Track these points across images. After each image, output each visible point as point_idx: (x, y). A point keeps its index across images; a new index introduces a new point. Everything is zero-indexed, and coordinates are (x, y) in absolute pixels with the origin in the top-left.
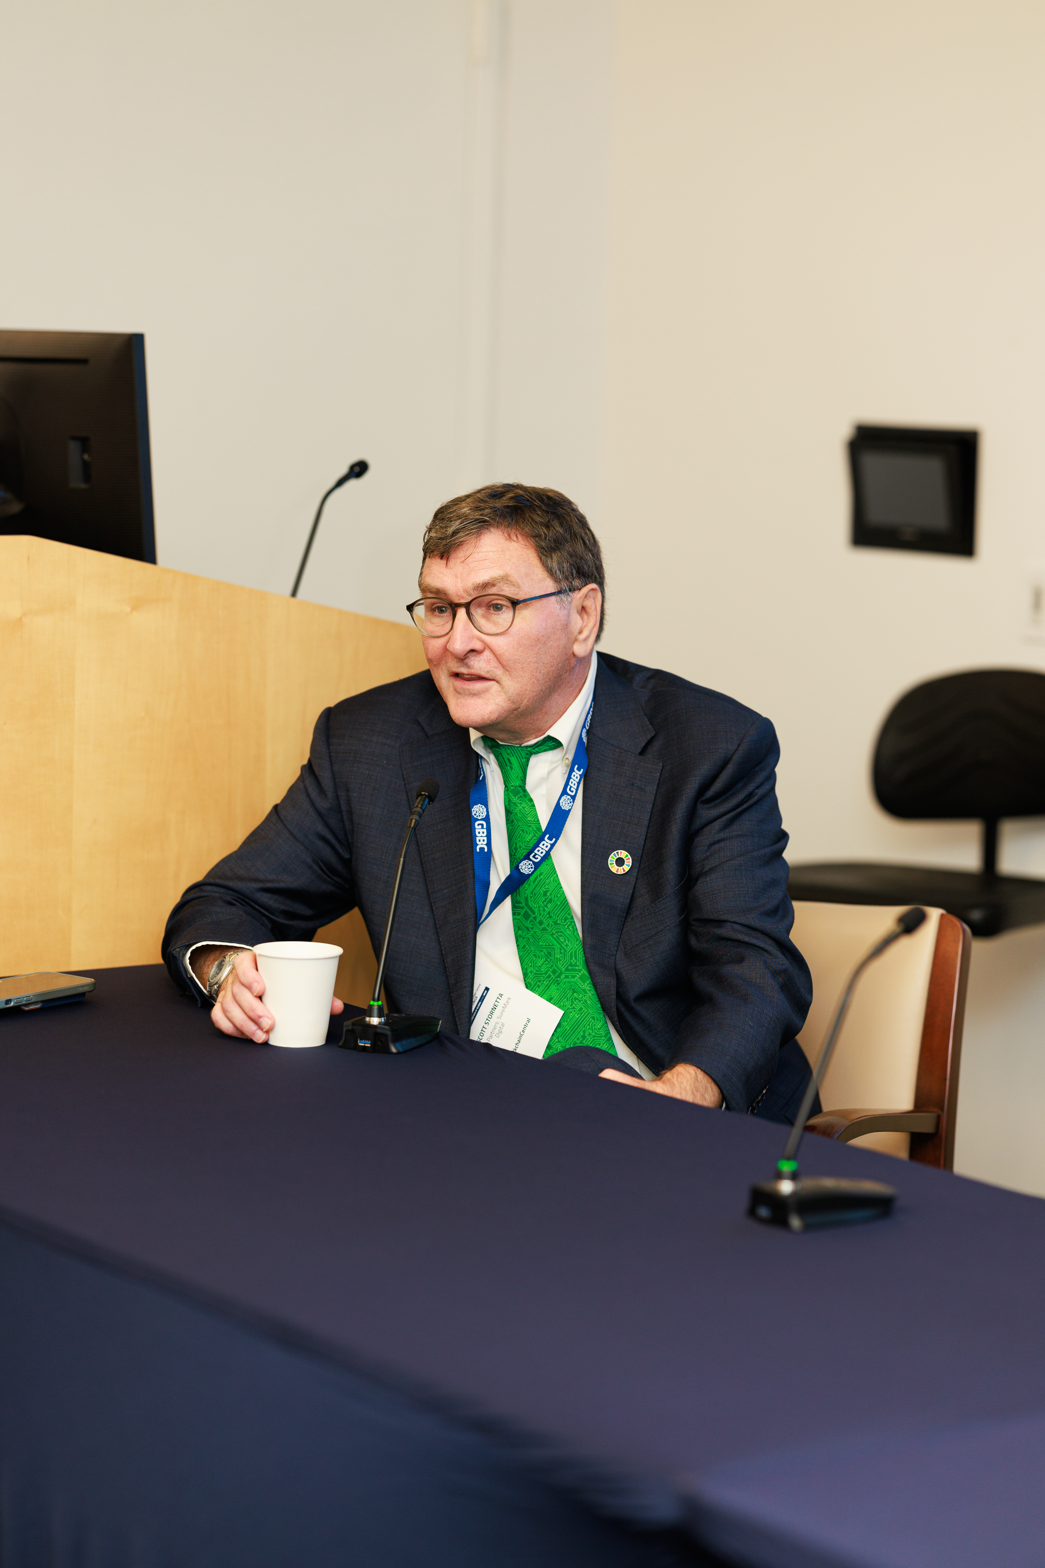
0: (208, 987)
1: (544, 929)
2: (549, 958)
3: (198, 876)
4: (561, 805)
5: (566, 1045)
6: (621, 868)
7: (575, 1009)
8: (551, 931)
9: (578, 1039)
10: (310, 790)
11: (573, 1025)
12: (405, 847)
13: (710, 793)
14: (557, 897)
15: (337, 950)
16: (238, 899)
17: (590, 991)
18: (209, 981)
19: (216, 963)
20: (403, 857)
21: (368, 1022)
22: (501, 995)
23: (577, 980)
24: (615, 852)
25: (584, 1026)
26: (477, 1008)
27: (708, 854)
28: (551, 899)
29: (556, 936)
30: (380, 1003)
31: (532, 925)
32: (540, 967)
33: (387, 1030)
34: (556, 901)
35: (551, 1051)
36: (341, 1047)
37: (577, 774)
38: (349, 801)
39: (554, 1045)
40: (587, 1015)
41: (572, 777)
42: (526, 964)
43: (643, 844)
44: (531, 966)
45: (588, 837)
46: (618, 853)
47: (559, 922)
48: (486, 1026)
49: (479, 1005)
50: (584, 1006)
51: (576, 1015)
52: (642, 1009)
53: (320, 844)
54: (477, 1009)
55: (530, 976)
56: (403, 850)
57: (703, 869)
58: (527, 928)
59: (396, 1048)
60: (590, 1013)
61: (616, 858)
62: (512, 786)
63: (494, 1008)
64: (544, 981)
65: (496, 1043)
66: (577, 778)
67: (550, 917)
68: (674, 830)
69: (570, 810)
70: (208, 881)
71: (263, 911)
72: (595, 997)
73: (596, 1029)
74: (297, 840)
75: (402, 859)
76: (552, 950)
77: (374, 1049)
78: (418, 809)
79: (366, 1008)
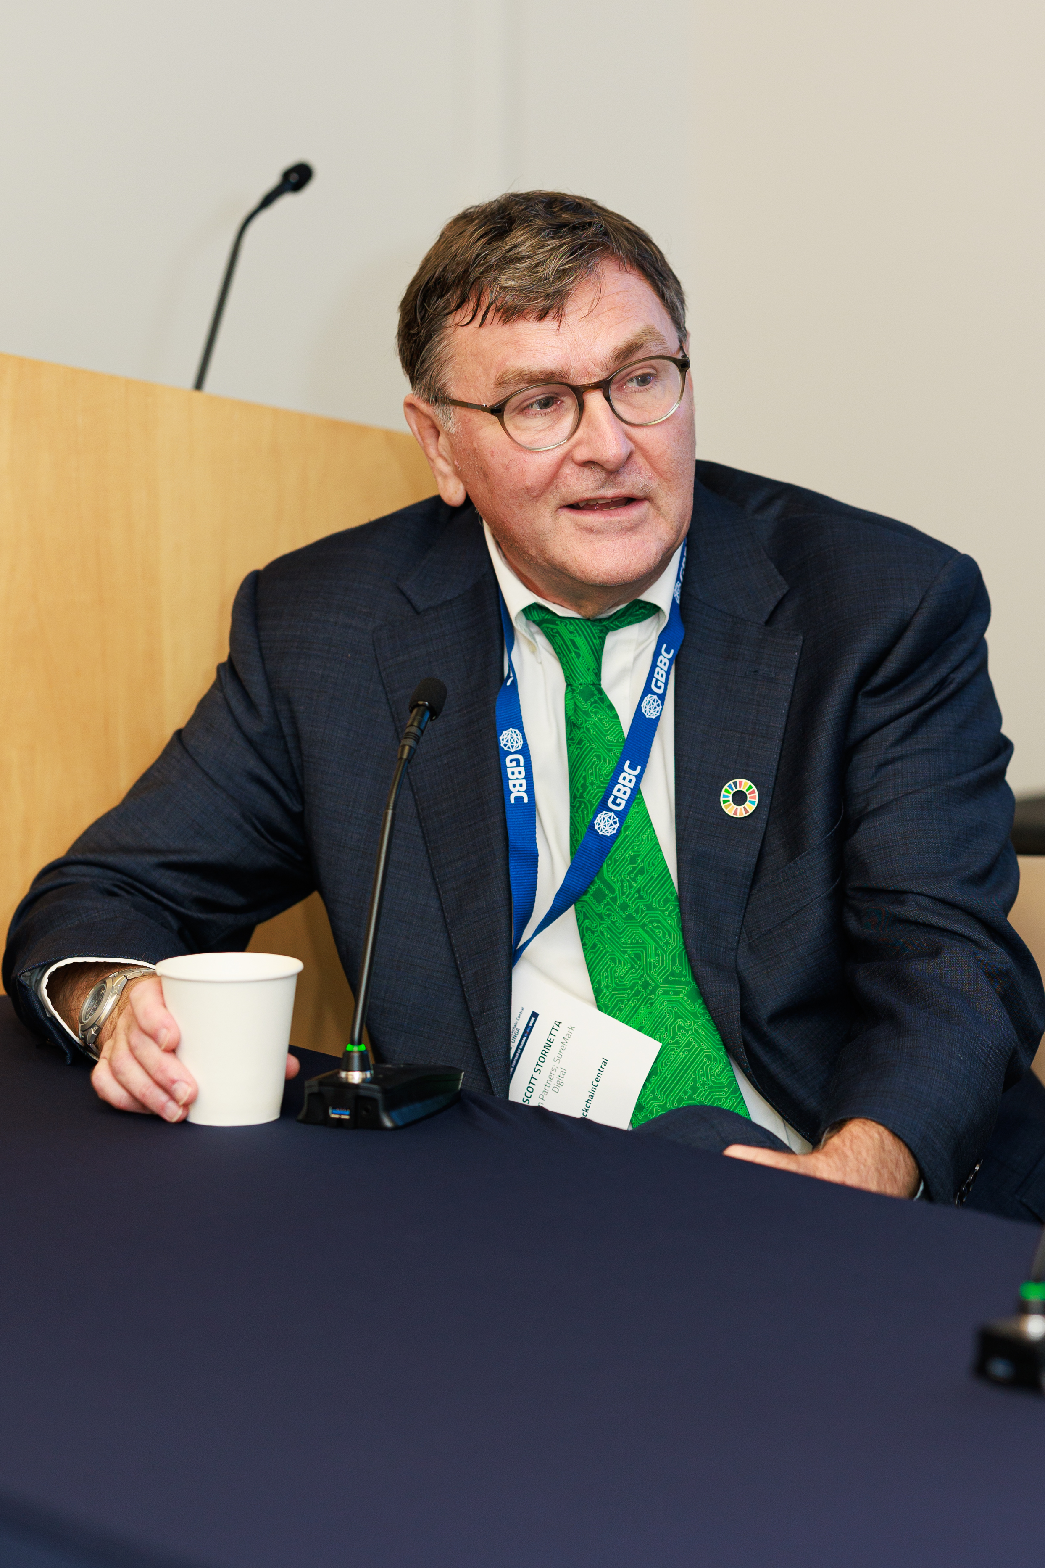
0: (80, 1032)
1: (630, 917)
2: (637, 964)
3: (57, 850)
4: (643, 711)
5: (666, 1103)
6: (742, 807)
7: (680, 1043)
8: (641, 920)
9: (685, 1093)
10: (234, 703)
11: (676, 1070)
12: (394, 791)
13: (878, 680)
14: (653, 865)
15: (293, 965)
16: (122, 885)
17: (703, 1014)
18: (82, 1023)
19: (91, 992)
20: (391, 807)
21: (344, 1080)
22: (558, 1024)
23: (682, 998)
24: (731, 782)
25: (694, 1072)
26: (521, 1047)
27: (876, 781)
28: (643, 868)
29: (650, 928)
30: (363, 1047)
31: (609, 910)
32: (622, 978)
33: (376, 1091)
34: (650, 871)
35: (643, 1114)
36: (303, 1121)
37: (665, 658)
38: (293, 720)
39: (647, 1104)
40: (699, 1053)
41: (658, 663)
42: (599, 974)
43: (775, 768)
44: (607, 977)
45: (686, 759)
46: (735, 784)
47: (654, 905)
48: (536, 1075)
49: (523, 1041)
50: (694, 1039)
51: (681, 1053)
52: (778, 1036)
53: (254, 789)
54: (520, 1050)
55: (605, 994)
56: (390, 797)
57: (868, 805)
58: (600, 916)
59: (392, 1120)
60: (703, 1049)
61: (732, 792)
62: (581, 684)
63: (548, 1046)
64: (629, 1000)
65: (554, 1105)
66: (665, 664)
67: (641, 897)
68: (822, 740)
69: (658, 718)
70: (73, 857)
71: (165, 901)
72: (712, 1025)
73: (714, 1075)
74: (216, 784)
75: (390, 812)
76: (641, 951)
77: (355, 1123)
78: (414, 730)
79: (340, 1056)
